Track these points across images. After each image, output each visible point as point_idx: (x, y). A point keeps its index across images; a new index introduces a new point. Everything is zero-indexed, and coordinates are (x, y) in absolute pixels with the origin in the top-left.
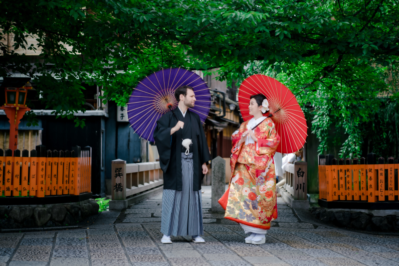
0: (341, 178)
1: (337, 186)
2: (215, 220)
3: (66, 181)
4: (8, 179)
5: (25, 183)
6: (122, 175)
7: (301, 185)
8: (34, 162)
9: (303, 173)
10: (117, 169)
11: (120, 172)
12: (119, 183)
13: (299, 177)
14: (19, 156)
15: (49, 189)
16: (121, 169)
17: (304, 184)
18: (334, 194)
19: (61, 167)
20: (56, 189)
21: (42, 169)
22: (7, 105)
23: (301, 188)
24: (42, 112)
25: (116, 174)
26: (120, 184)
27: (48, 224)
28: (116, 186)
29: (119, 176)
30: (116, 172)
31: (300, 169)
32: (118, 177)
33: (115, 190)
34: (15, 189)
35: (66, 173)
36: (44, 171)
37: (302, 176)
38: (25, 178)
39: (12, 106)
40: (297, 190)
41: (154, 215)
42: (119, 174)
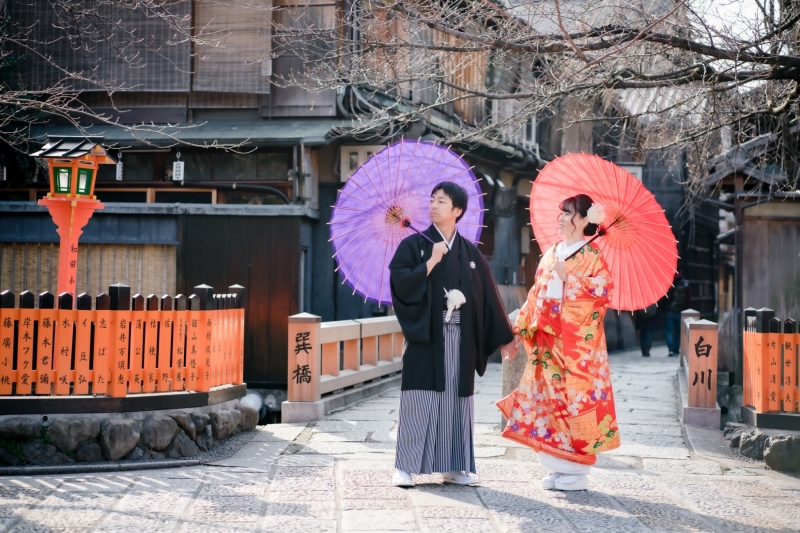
0: (788, 362)
1: (778, 380)
2: (502, 452)
3: (179, 362)
4: (46, 358)
5: (82, 365)
6: (311, 348)
7: (703, 373)
8: (103, 321)
9: (709, 347)
10: (301, 334)
11: (307, 342)
12: (305, 364)
13: (699, 356)
14: (71, 308)
15: (137, 379)
16: (308, 334)
17: (710, 371)
18: (770, 398)
19: (165, 332)
20: (154, 378)
21: (123, 336)
22: (53, 196)
23: (703, 382)
24: (177, 207)
25: (298, 346)
26: (305, 368)
27: (134, 455)
28: (297, 371)
29: (305, 349)
30: (297, 341)
31: (701, 339)
32: (302, 352)
33: (296, 379)
34: (61, 379)
35: (179, 343)
36: (127, 340)
37: (707, 355)
38: (83, 355)
39: (64, 199)
40: (694, 384)
41: (373, 437)
42: (304, 344)
